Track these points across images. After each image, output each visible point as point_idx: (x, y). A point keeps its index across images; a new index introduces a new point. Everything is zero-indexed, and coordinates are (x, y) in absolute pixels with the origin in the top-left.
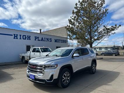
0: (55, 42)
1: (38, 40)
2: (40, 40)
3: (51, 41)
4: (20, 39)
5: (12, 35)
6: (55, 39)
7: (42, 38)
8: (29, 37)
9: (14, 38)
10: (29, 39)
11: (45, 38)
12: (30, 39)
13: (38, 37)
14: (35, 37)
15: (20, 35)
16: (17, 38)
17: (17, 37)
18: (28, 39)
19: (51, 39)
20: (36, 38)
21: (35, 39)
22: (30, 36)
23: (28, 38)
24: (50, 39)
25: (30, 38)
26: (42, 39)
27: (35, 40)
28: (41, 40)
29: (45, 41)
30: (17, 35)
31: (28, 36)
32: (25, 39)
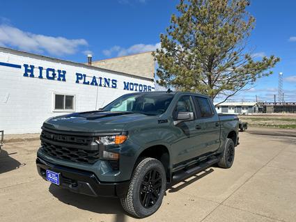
0: (125, 89)
1: (84, 83)
2: (88, 83)
3: (115, 87)
4: (41, 77)
5: (19, 67)
6: (124, 83)
7: (94, 78)
8: (62, 73)
9: (26, 75)
10: (62, 78)
11: (101, 78)
12: (64, 80)
13: (85, 76)
14: (77, 74)
15: (41, 69)
16: (32, 76)
17: (32, 71)
18: (59, 79)
19: (116, 81)
20: (80, 77)
21: (78, 78)
22: (64, 72)
23: (60, 75)
24: (113, 80)
25: (64, 76)
26: (93, 81)
27: (77, 82)
28: (92, 84)
29: (100, 85)
30: (32, 67)
31: (59, 71)
32: (53, 78)
